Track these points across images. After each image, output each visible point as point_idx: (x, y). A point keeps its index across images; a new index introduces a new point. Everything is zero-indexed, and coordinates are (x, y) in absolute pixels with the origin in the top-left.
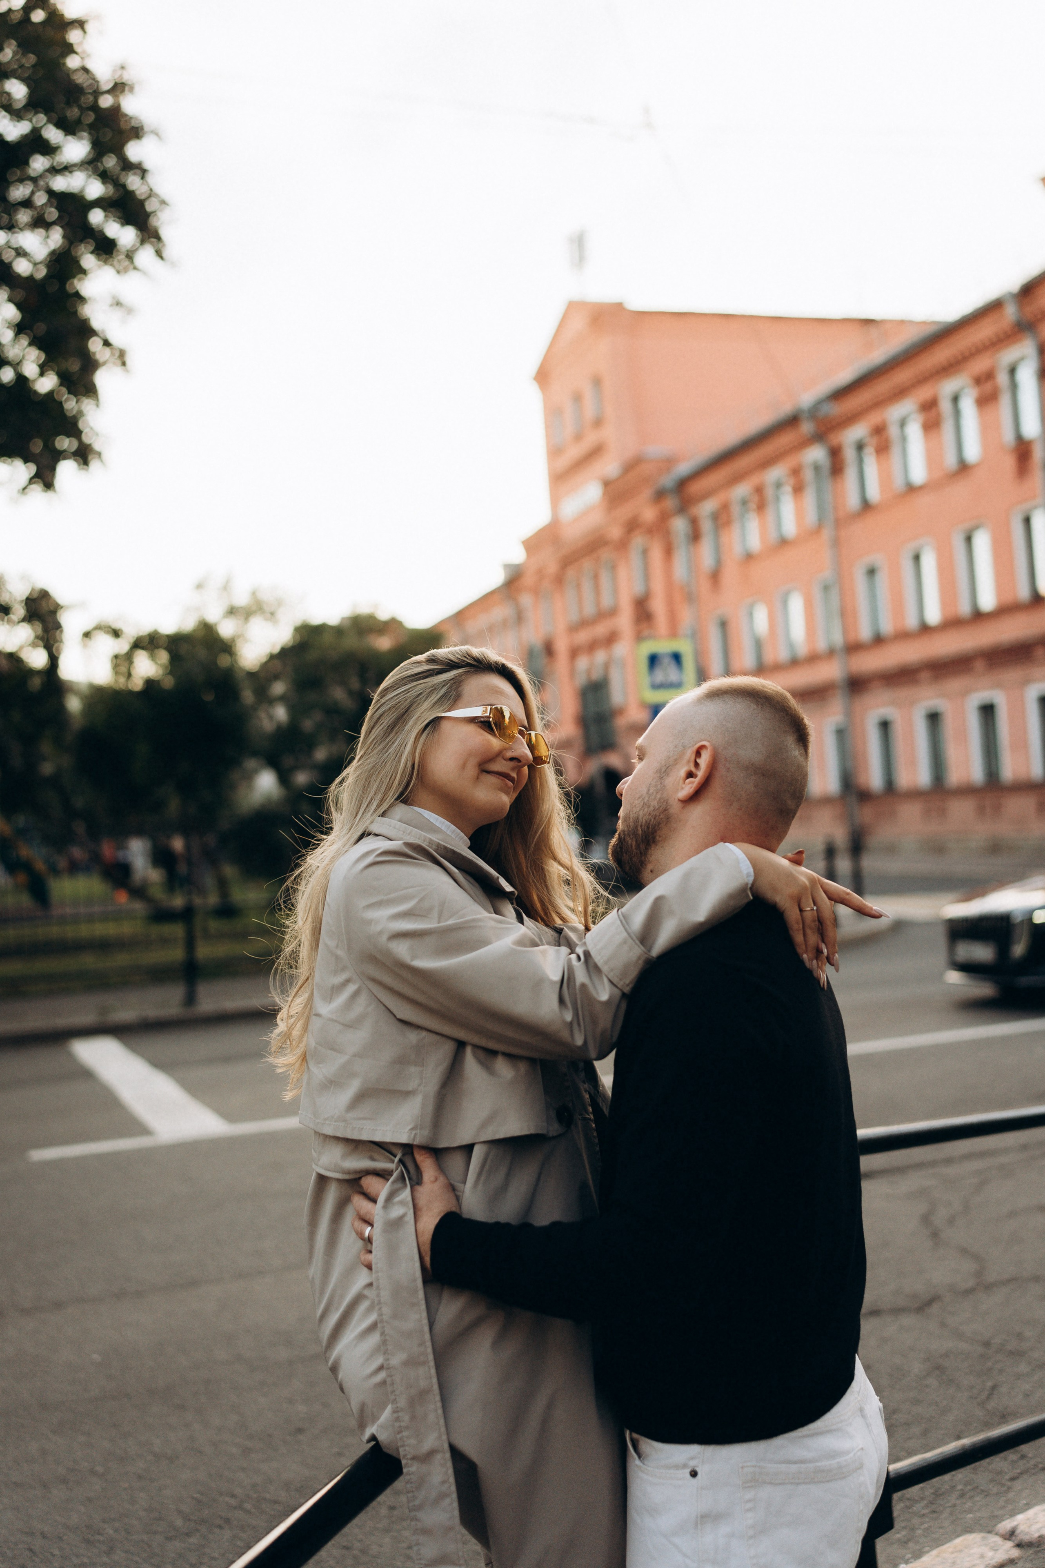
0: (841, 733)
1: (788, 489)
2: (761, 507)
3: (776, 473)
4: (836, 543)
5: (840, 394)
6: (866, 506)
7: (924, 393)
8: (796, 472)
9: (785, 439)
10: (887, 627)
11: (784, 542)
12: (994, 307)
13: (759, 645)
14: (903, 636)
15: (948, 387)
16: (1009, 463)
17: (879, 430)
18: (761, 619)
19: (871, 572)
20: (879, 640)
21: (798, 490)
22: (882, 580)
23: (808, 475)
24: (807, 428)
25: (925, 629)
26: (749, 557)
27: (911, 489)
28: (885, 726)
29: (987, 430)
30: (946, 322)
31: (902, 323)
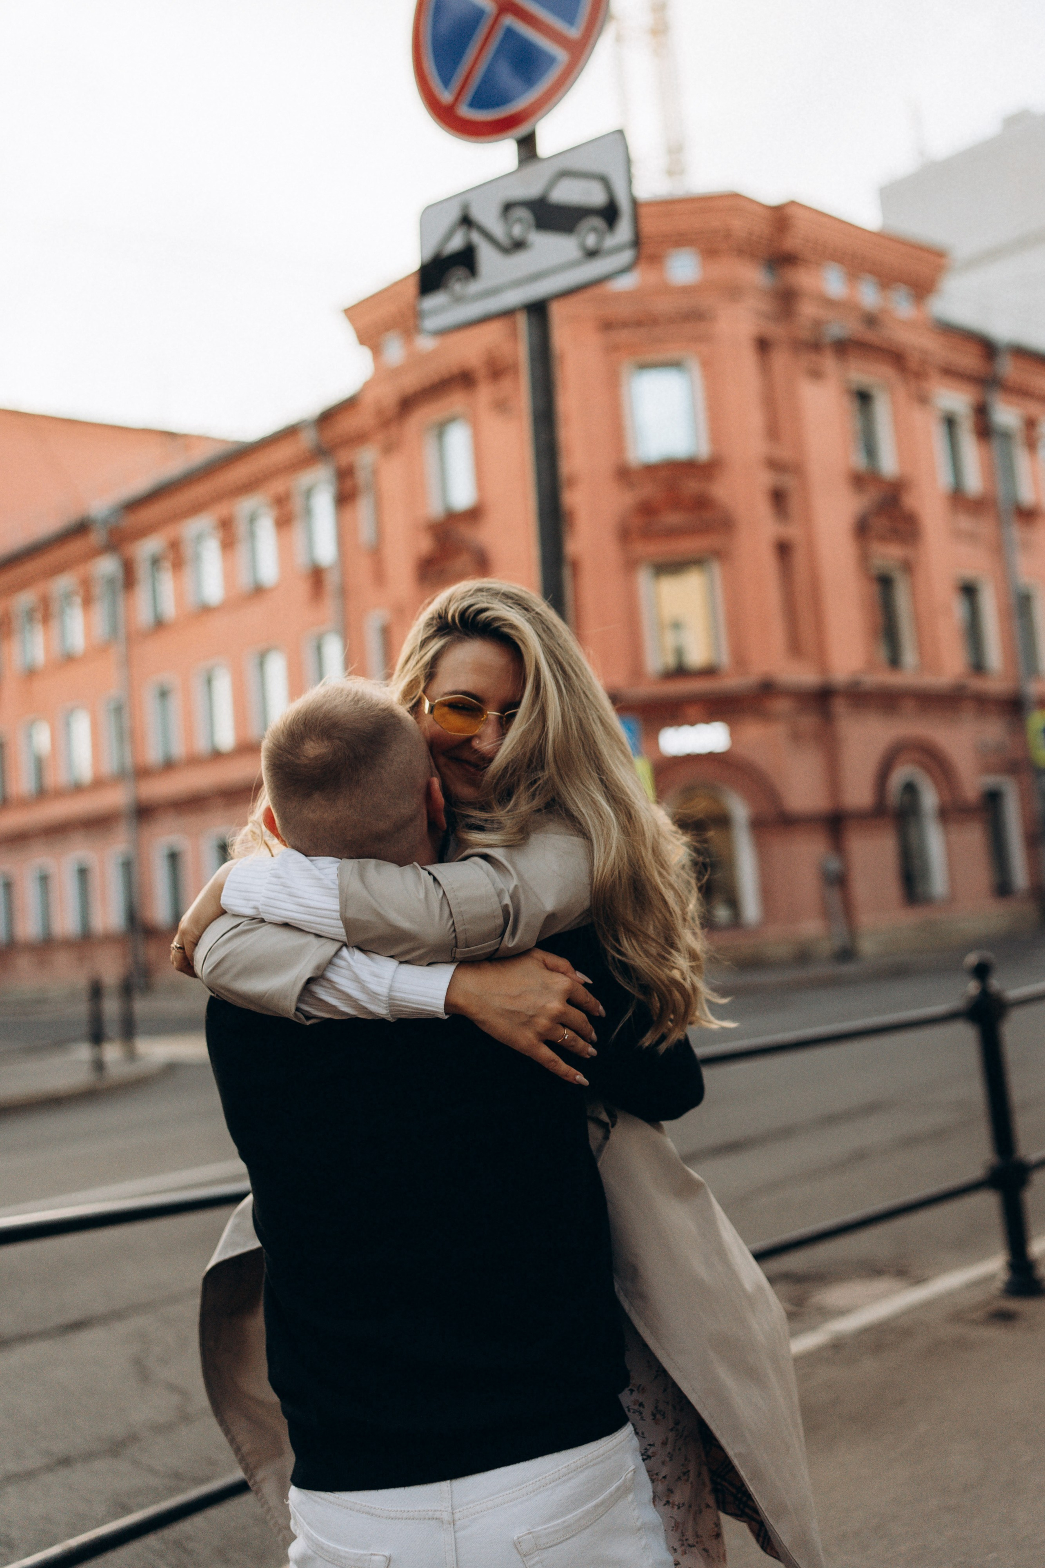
0: (128, 866)
1: (78, 600)
2: (46, 619)
3: (64, 583)
4: (128, 662)
5: (134, 505)
6: (160, 624)
7: (221, 510)
8: (86, 585)
9: (75, 547)
10: (178, 750)
11: (69, 659)
12: (290, 432)
13: (40, 765)
14: (194, 761)
15: (246, 505)
16: (302, 588)
17: (175, 546)
18: (42, 738)
19: (164, 694)
20: (169, 766)
21: (87, 602)
22: (175, 703)
23: (98, 590)
24: (97, 537)
25: (217, 755)
26: (31, 673)
27: (206, 610)
28: (174, 857)
29: (285, 552)
30: (243, 443)
31: (200, 438)
